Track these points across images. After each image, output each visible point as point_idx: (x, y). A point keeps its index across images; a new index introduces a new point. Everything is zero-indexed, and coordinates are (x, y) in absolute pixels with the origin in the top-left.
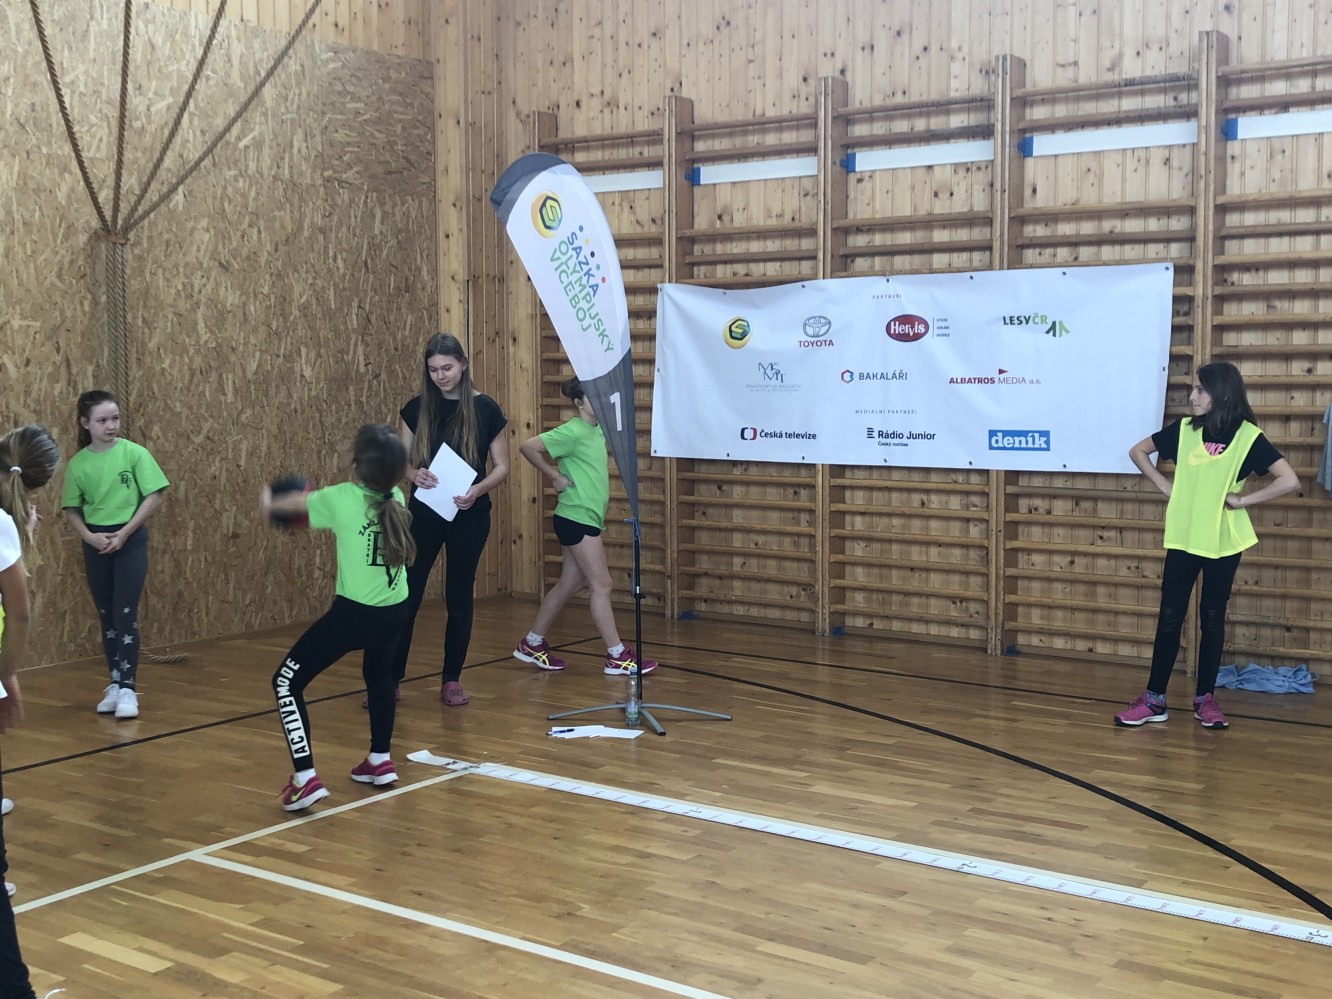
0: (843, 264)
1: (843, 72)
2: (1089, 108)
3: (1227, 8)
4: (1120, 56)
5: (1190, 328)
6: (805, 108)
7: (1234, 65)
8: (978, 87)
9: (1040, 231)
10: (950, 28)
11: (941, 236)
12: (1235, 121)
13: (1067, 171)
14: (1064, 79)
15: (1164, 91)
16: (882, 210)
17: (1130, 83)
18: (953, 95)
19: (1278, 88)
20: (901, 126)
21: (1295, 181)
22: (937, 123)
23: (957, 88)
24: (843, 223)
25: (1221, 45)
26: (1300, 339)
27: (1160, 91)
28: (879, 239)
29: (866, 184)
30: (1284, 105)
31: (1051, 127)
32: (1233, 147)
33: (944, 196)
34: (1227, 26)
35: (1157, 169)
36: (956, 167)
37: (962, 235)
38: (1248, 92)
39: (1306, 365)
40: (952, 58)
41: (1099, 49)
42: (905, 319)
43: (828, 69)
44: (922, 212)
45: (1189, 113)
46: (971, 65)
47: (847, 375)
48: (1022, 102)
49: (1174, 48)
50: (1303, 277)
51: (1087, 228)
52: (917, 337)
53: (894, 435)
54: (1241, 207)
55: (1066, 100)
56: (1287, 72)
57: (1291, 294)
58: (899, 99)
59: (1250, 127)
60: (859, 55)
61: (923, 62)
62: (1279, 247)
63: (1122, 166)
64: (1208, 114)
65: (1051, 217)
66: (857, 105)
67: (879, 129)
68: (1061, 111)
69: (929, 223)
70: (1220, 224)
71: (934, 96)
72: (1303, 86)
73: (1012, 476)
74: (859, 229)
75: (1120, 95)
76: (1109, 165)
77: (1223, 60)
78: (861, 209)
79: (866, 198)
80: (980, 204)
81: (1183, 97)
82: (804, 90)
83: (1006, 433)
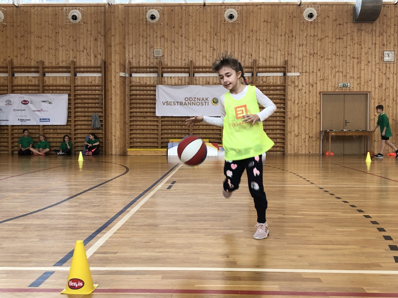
0: (13, 92)
1: (12, 60)
2: (54, 70)
3: (75, 57)
4: (59, 62)
5: (71, 103)
6: (5, 65)
7: (76, 66)
8: (36, 65)
9: (47, 88)
10: (31, 55)
11: (30, 88)
12: (76, 74)
13: (51, 79)
14: (50, 65)
15: (66, 68)
16: (20, 83)
17: (61, 67)
18: (32, 66)
19: (82, 70)
20: (23, 70)
21: (85, 83)
22: (29, 70)
23: (32, 65)
24: (13, 85)
25: (74, 63)
26: (86, 105)
27: (65, 68)
28: (19, 88)
29: (16, 79)
30: (83, 72)
31: (48, 72)
32: (76, 77)
33: (31, 81)
34: (75, 60)
35: (65, 80)
36: (33, 77)
37: (34, 88)
38: (78, 70)
39: (87, 109)
40: (31, 60)
41: (56, 61)
42: (25, 101)
43: (9, 59)
44: (27, 84)
45: (69, 72)
46: (35, 61)
47: (14, 110)
48: (44, 68)
49: (67, 62)
50: (86, 96)
51: (54, 88)
52: (27, 104)
53: (23, 120)
54: (77, 86)
55: (51, 68)
56: (83, 67)
57: (85, 99)
58: (22, 65)
59: (79, 75)
60: (15, 57)
61: (26, 60)
62: (83, 92)
63: (60, 79)
64: (73, 72)
65: (49, 86)
66: (15, 66)
67: (19, 70)
68: (50, 70)
69: (28, 86)
70: (74, 89)
71: (28, 66)
72: (85, 70)
73: (44, 126)
74: (15, 86)
75: (59, 68)
76: (58, 79)
77: (74, 65)
78: (15, 83)
79: (16, 81)
80: (37, 83)
81: (69, 69)
82: (4, 62)
83: (43, 119)
